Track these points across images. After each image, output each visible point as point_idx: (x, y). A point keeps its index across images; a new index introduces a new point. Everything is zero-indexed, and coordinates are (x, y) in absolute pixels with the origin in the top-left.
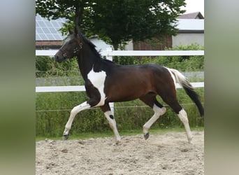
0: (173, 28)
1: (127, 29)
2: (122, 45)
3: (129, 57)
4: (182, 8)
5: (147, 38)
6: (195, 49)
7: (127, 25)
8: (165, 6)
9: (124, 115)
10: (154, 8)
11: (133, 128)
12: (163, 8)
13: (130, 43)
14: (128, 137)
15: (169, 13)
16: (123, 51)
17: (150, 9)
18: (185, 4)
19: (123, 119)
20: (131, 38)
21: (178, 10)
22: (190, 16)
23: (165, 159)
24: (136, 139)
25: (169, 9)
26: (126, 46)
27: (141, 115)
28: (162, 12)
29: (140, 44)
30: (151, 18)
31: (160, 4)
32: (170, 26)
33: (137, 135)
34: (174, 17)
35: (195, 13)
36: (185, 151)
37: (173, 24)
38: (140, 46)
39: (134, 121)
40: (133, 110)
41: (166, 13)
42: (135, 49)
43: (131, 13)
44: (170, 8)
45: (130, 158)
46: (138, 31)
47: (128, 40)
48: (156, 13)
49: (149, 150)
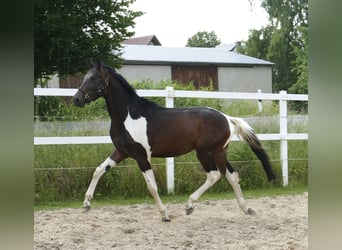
0: (116, 57)
1: (50, 58)
2: (43, 80)
3: (53, 97)
4: (129, 29)
5: (79, 71)
6: (147, 88)
7: (51, 52)
8: (105, 26)
9: (44, 180)
10: (89, 29)
11: (56, 199)
12: (102, 28)
13: (55, 78)
14: (49, 212)
15: (111, 36)
16: (45, 89)
17: (84, 30)
18: (133, 23)
19: (42, 186)
20: (55, 70)
21: (124, 32)
22: (140, 41)
23: (100, 244)
24: (60, 215)
25: (110, 30)
26: (50, 82)
27: (68, 180)
28: (101, 34)
29: (69, 79)
30: (84, 43)
31: (98, 23)
32: (111, 54)
33: (63, 210)
34: (117, 41)
35: (148, 37)
36: (130, 232)
37: (116, 52)
38: (69, 82)
39: (58, 189)
40: (57, 174)
41: (106, 35)
42: (63, 85)
43: (56, 34)
44: (113, 28)
45: (52, 242)
46: (66, 61)
47: (51, 73)
48: (93, 35)
49: (78, 230)
